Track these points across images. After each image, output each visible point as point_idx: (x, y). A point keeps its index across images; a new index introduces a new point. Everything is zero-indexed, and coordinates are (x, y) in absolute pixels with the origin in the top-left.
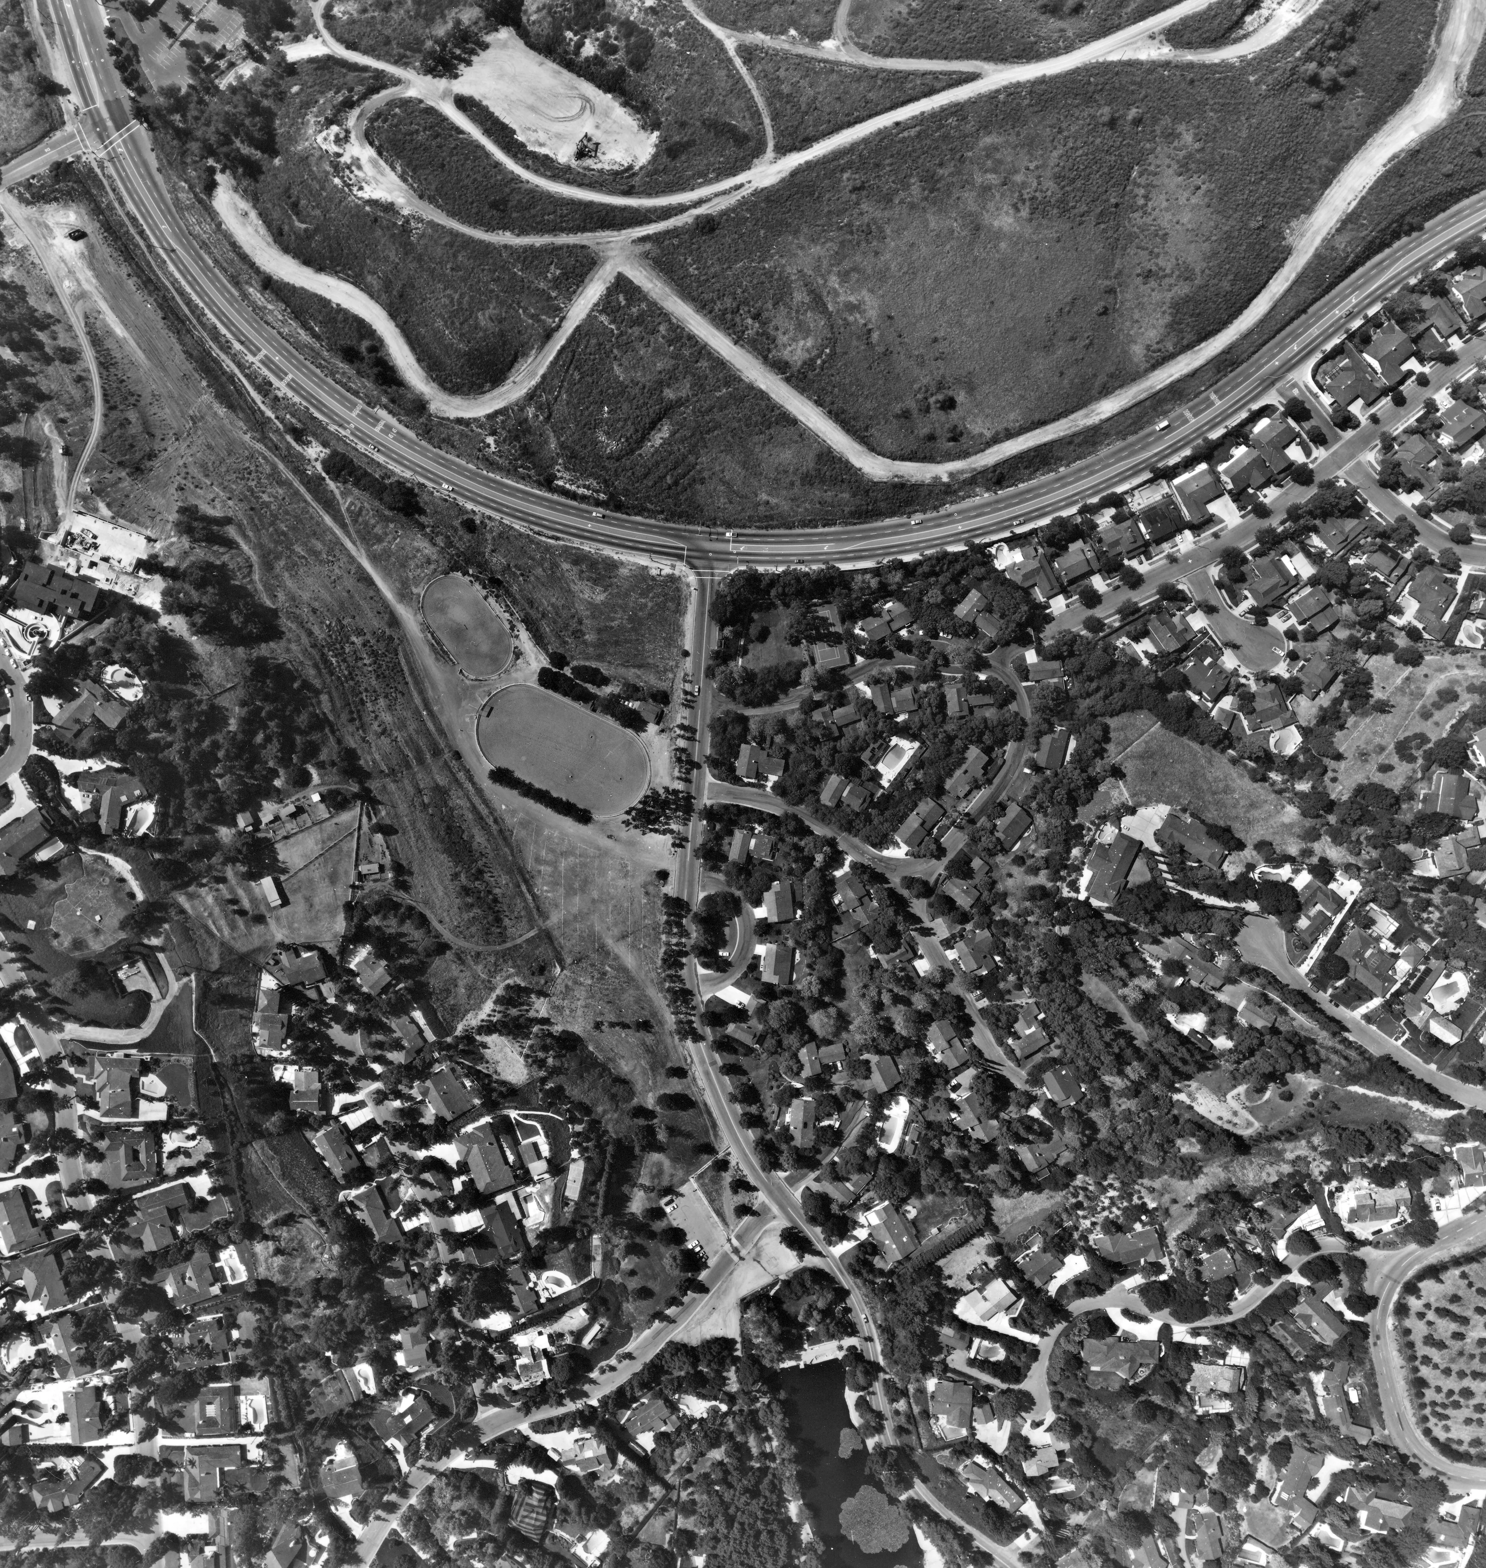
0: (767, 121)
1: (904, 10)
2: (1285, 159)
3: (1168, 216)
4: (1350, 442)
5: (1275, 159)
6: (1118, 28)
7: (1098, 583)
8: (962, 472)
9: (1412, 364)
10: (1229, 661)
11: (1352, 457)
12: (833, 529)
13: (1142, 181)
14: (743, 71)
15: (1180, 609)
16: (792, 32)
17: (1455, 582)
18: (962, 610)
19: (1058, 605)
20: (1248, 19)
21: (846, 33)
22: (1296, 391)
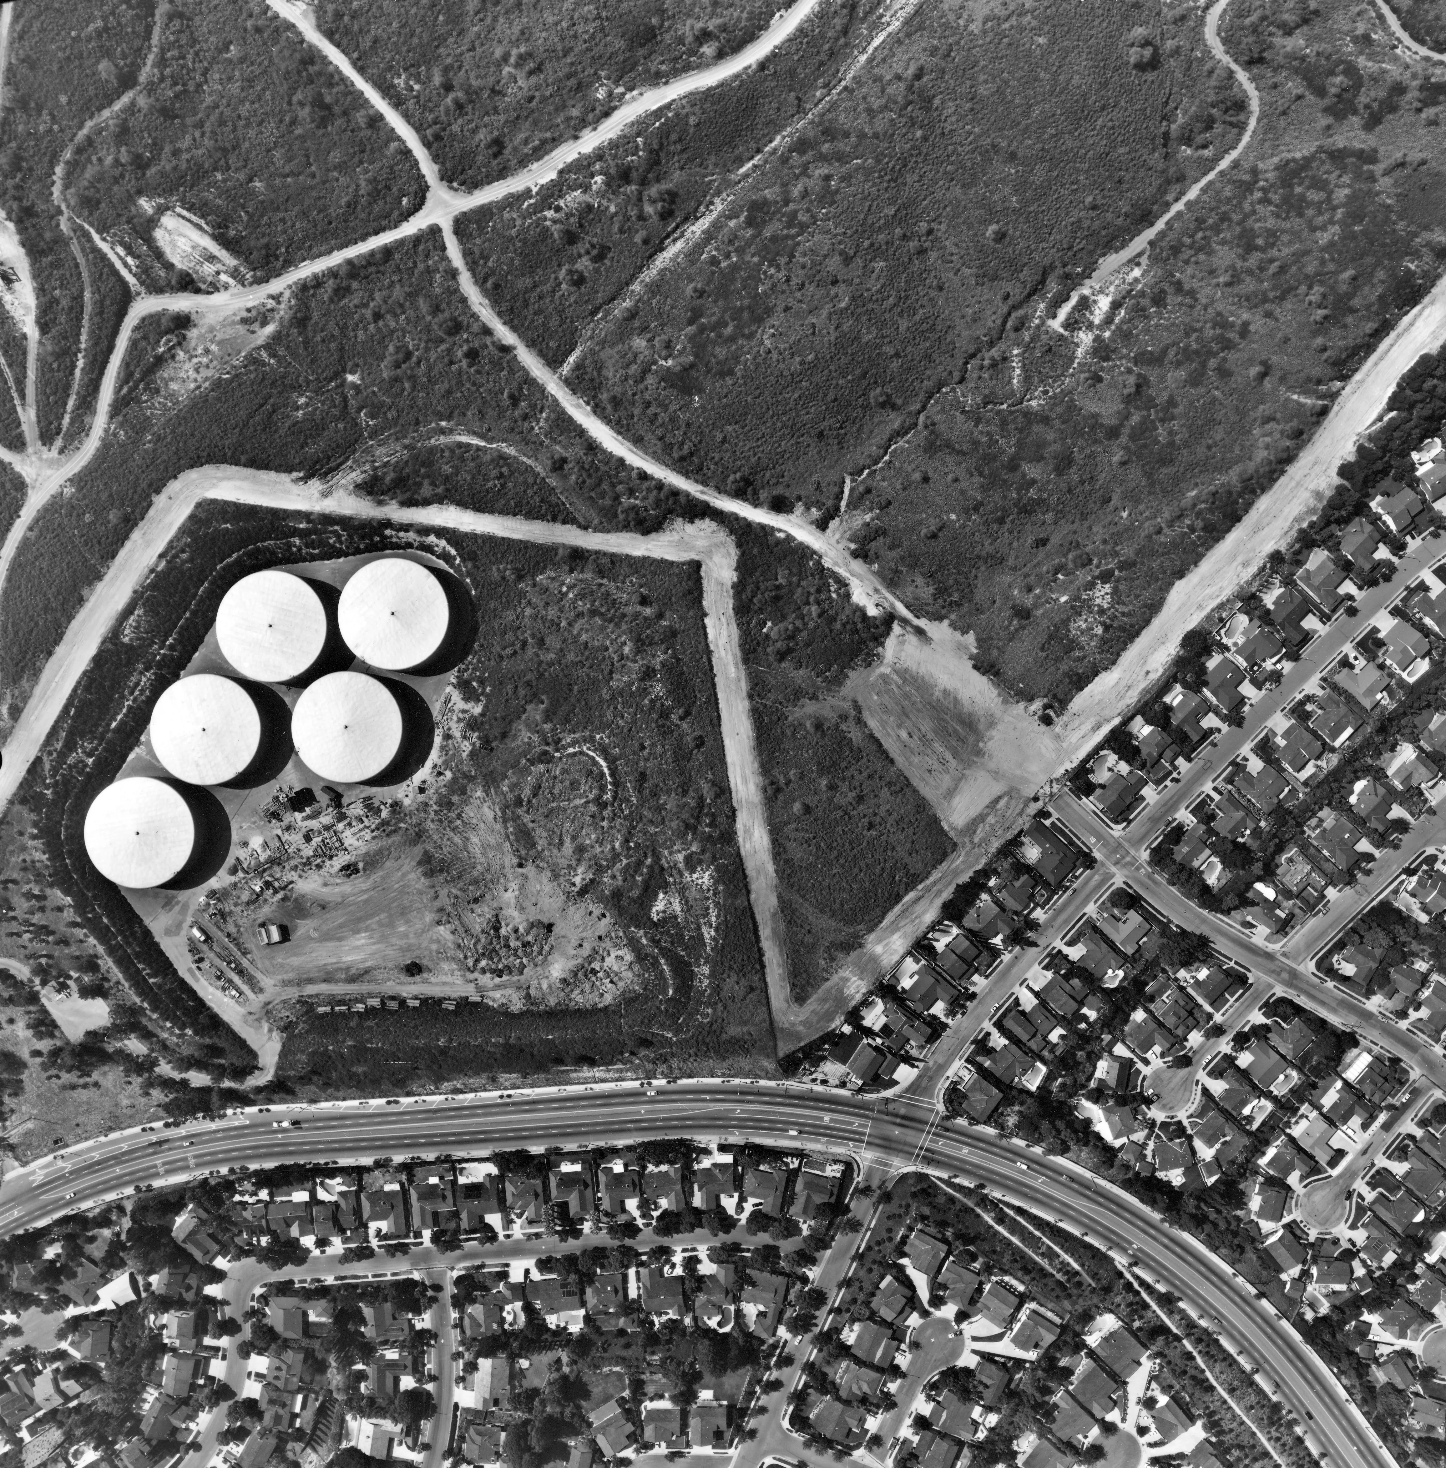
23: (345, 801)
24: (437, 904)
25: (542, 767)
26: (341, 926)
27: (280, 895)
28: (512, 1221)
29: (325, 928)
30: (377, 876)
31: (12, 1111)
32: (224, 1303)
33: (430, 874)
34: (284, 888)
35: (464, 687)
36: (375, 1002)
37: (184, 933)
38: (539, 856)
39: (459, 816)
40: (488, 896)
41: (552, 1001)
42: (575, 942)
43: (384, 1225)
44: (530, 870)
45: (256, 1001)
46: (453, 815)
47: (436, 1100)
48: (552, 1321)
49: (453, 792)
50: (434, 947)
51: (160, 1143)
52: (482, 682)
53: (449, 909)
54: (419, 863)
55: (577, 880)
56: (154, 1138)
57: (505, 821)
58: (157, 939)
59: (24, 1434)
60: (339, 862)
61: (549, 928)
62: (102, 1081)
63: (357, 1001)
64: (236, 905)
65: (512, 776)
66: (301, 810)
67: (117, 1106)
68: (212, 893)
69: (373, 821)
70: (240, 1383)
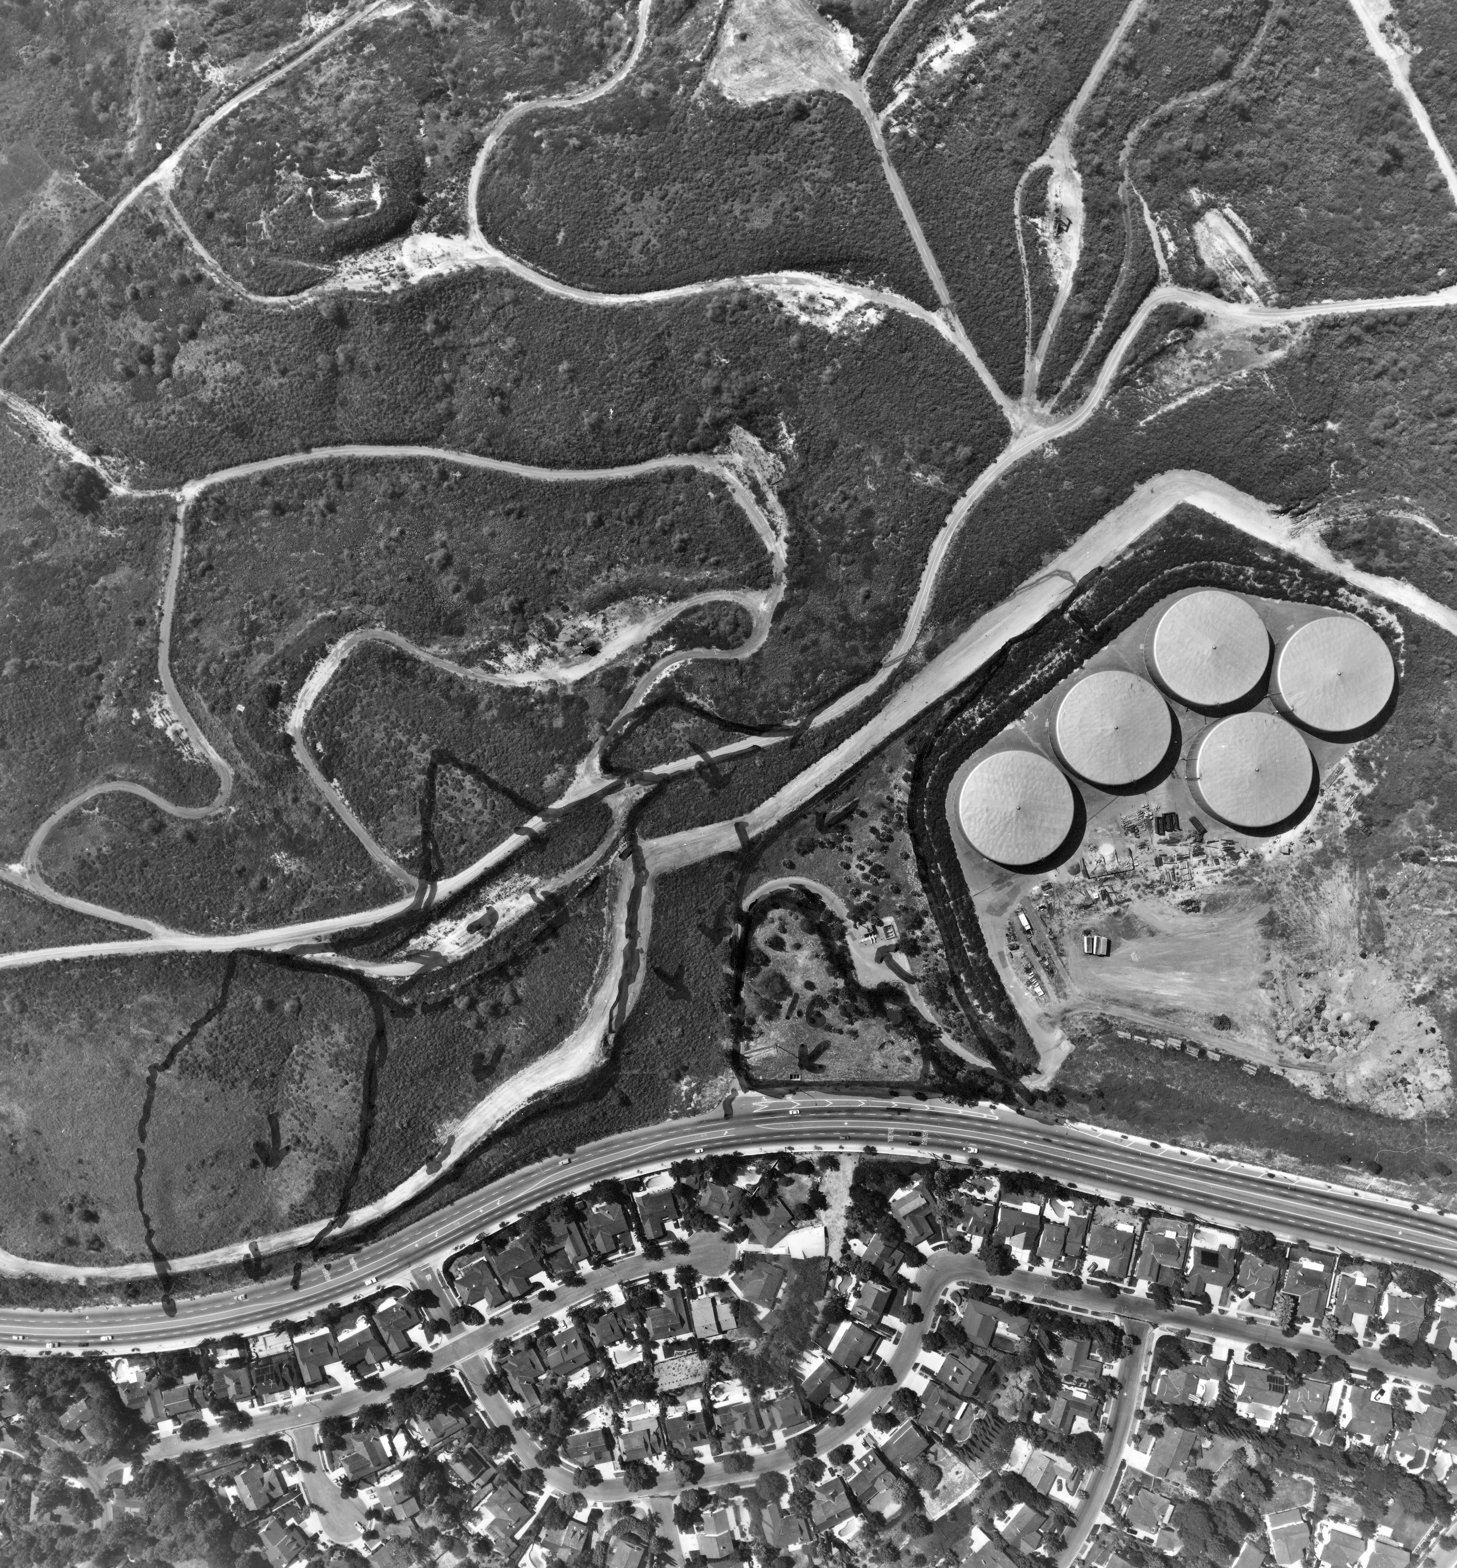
1: (94, 853)
2: (438, 1070)
3: (319, 1098)
4: (472, 1335)
5: (426, 1070)
6: (288, 922)
7: (209, 1417)
8: (100, 1279)
9: (541, 1277)
10: (312, 1524)
11: (472, 1350)
13: (300, 1059)
15: (278, 1462)
17: (535, 1501)
18: (68, 1418)
19: (166, 1428)
20: (413, 941)
21: (36, 861)
22: (429, 1277)
23: (1207, 837)
24: (1267, 966)
25: (1416, 867)
26: (1165, 958)
27: (1113, 909)
28: (1233, 1298)
29: (1148, 954)
30: (1215, 920)
31: (761, 1033)
32: (915, 1287)
33: (1269, 935)
34: (1119, 903)
35: (1361, 762)
36: (1176, 1043)
37: (1006, 915)
38: (1383, 952)
39: (1316, 888)
40: (1321, 975)
41: (1355, 1098)
42: (1394, 1047)
43: (1104, 1263)
44: (1372, 962)
45: (1057, 1004)
46: (1310, 884)
47: (1197, 1157)
48: (1243, 1409)
49: (1317, 862)
50: (1250, 1007)
51: (899, 1111)
52: (1380, 765)
53: (1277, 975)
54: (1262, 922)
55: (1418, 988)
56: (895, 1104)
57: (1361, 907)
58: (977, 913)
59: (659, 1352)
60: (1181, 895)
61: (1373, 1024)
62: (863, 1034)
63: (1157, 1036)
64: (1067, 904)
65: (1381, 866)
66: (1160, 832)
67: (868, 1060)
68: (1047, 886)
69: (1229, 866)
70: (904, 1372)
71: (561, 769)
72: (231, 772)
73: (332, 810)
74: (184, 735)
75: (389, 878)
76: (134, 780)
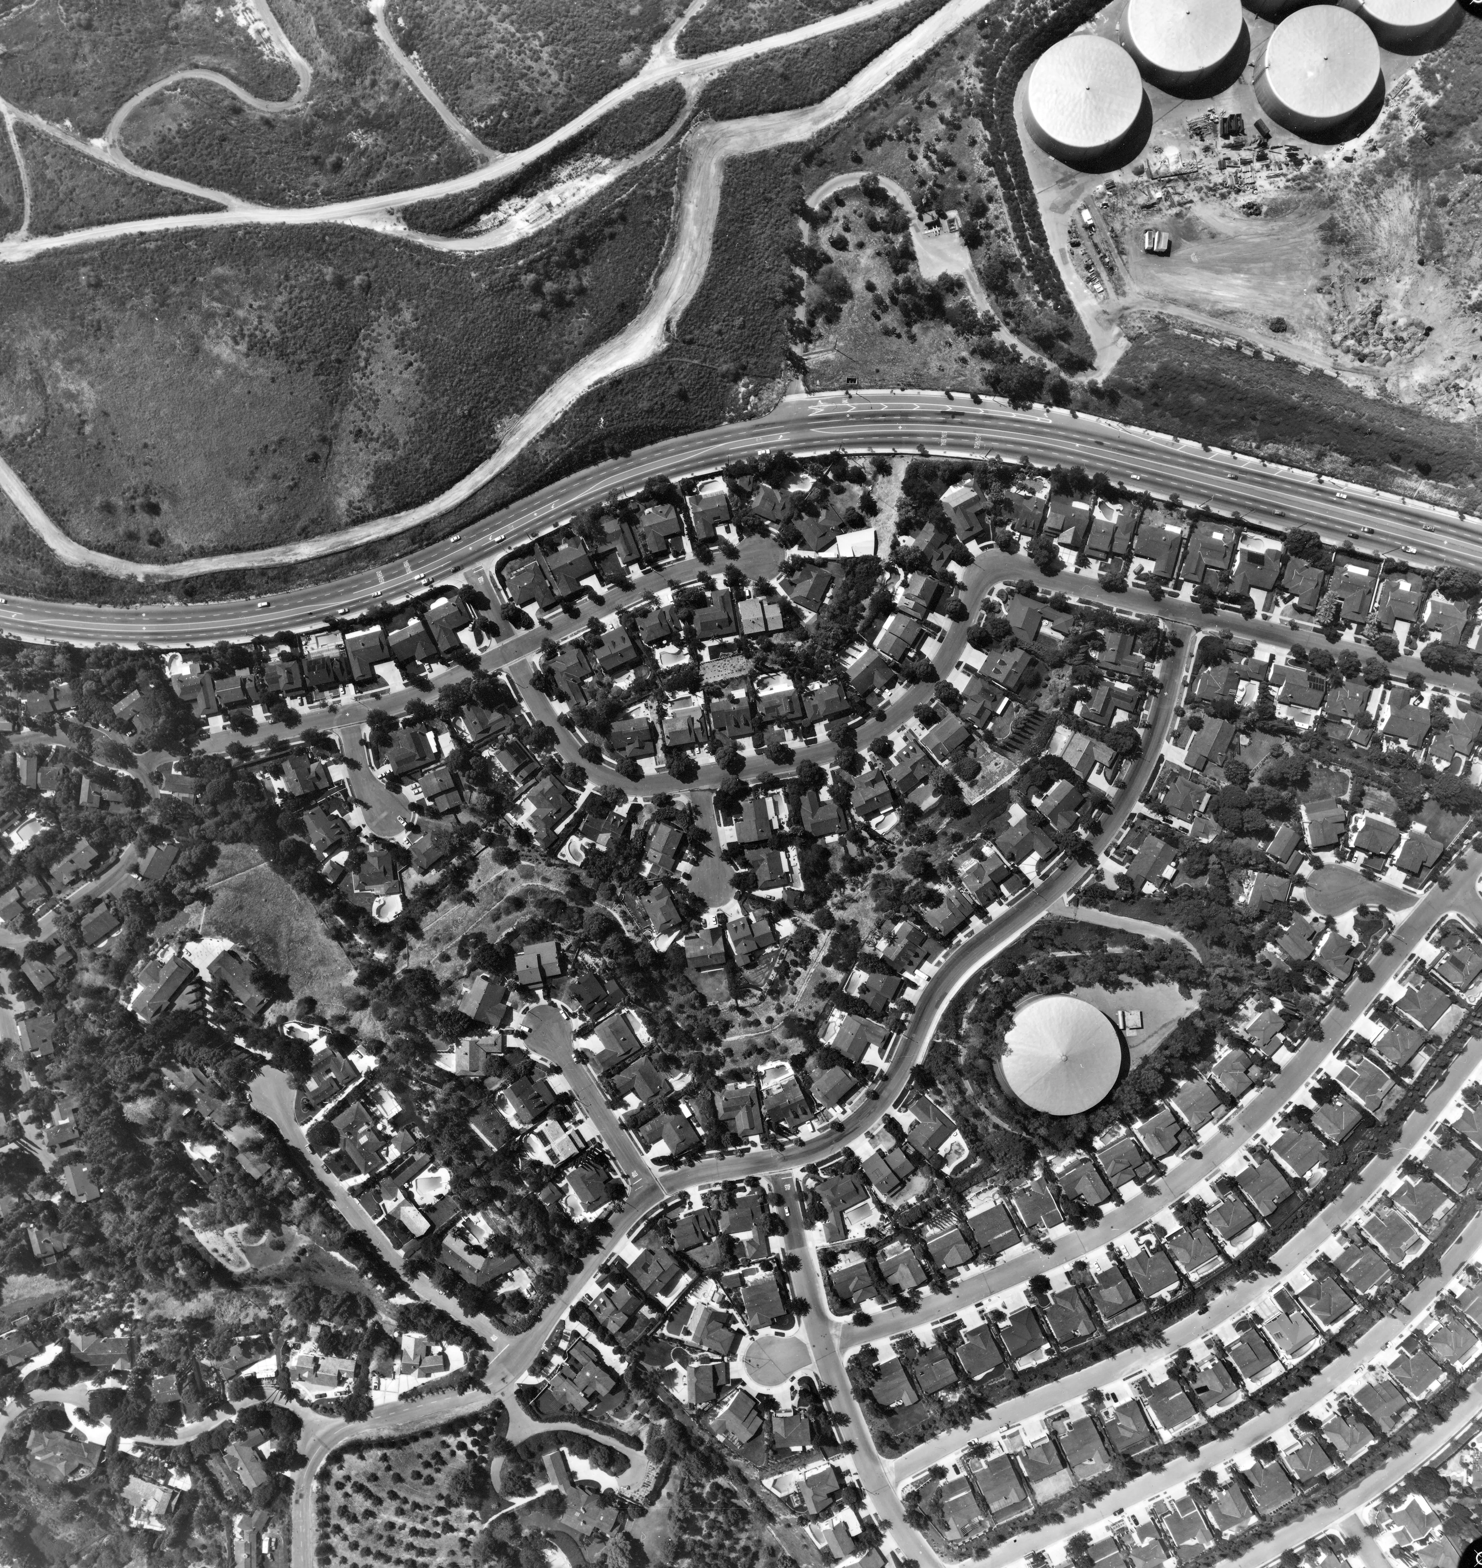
0: (28, 201)
1: (174, 127)
2: (503, 358)
3: (382, 384)
4: (520, 640)
5: (491, 356)
6: (361, 195)
7: (258, 713)
8: (158, 576)
9: (591, 581)
10: (356, 818)
11: (519, 654)
12: (25, 600)
13: (366, 344)
14: (16, 148)
15: (324, 757)
16: (68, 123)
17: (577, 796)
18: (120, 707)
19: (216, 724)
20: (484, 218)
21: (117, 136)
22: (481, 580)
23: (1271, 143)
24: (1325, 272)
25: (1476, 177)
26: (1223, 260)
27: (1175, 210)
28: (1277, 604)
29: (1208, 256)
30: (1276, 225)
31: (820, 336)
32: (962, 587)
33: (1329, 241)
34: (1180, 204)
35: (1427, 75)
36: (1232, 343)
37: (1069, 212)
38: (1441, 260)
39: (1377, 196)
40: (1378, 281)
41: (1407, 401)
42: (1448, 353)
43: (1150, 567)
44: (1429, 270)
45: (1114, 302)
46: (1371, 192)
47: (1248, 462)
48: (1282, 712)
49: (1379, 171)
50: (1307, 311)
51: (954, 414)
52: (1446, 78)
53: (1335, 280)
54: (1321, 227)
55: (1474, 294)
56: (950, 408)
57: (1421, 215)
58: (1040, 210)
59: (705, 654)
60: (1243, 199)
61: (1428, 331)
62: (921, 337)
63: (1213, 335)
64: (1130, 204)
65: (1442, 176)
66: (1225, 136)
67: (925, 364)
68: (1111, 186)
69: (1292, 173)
70: (948, 671)
71: (638, 50)
72: (311, 71)
73: (410, 82)
74: (266, 34)
75: (463, 148)
76: (216, 70)
